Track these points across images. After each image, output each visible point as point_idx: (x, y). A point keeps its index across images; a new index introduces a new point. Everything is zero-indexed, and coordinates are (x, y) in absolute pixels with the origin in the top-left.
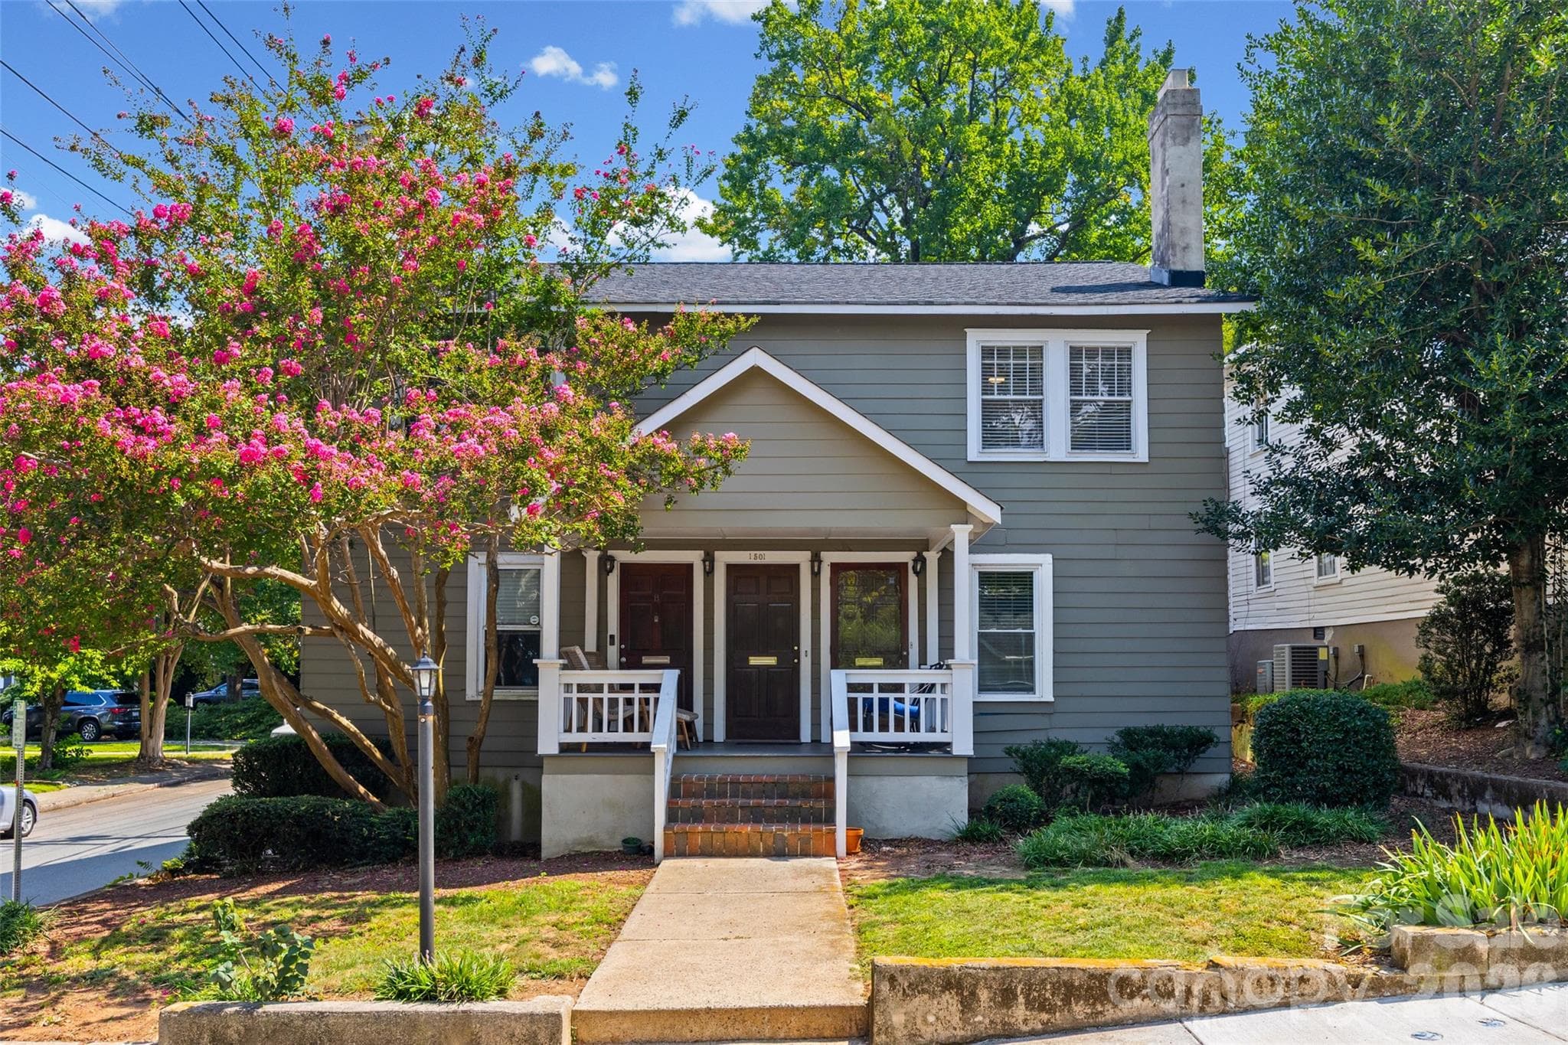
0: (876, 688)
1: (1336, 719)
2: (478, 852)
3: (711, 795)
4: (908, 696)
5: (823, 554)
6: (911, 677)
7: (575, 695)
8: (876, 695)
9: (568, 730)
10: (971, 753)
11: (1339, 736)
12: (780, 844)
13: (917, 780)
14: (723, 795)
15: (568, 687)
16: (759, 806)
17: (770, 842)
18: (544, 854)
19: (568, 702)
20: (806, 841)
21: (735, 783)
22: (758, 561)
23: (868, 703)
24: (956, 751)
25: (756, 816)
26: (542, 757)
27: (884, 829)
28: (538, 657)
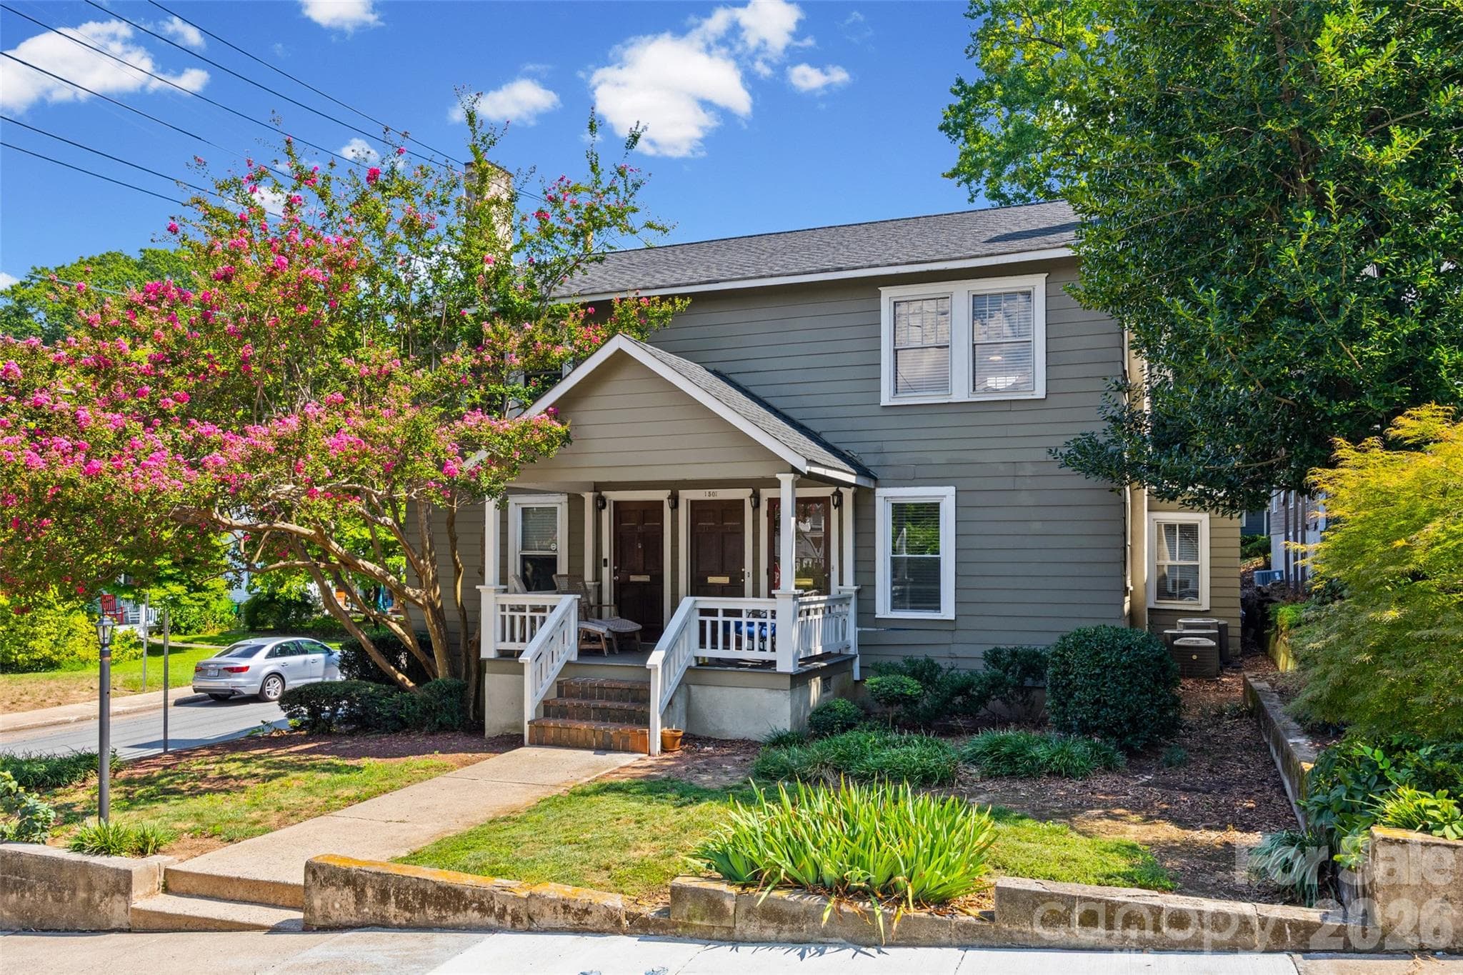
0: (720, 613)
1: (1097, 653)
2: (443, 728)
3: (585, 697)
4: (744, 619)
5: (762, 491)
6: (746, 603)
7: (508, 613)
8: (720, 619)
9: (504, 640)
10: (791, 670)
11: (1098, 671)
12: (607, 741)
13: (751, 692)
14: (593, 697)
15: (503, 608)
16: (605, 708)
17: (600, 738)
18: (487, 734)
19: (503, 618)
20: (626, 739)
21: (601, 687)
22: (712, 498)
23: (714, 624)
24: (779, 668)
25: (605, 715)
26: (485, 660)
27: (723, 731)
28: (483, 584)
